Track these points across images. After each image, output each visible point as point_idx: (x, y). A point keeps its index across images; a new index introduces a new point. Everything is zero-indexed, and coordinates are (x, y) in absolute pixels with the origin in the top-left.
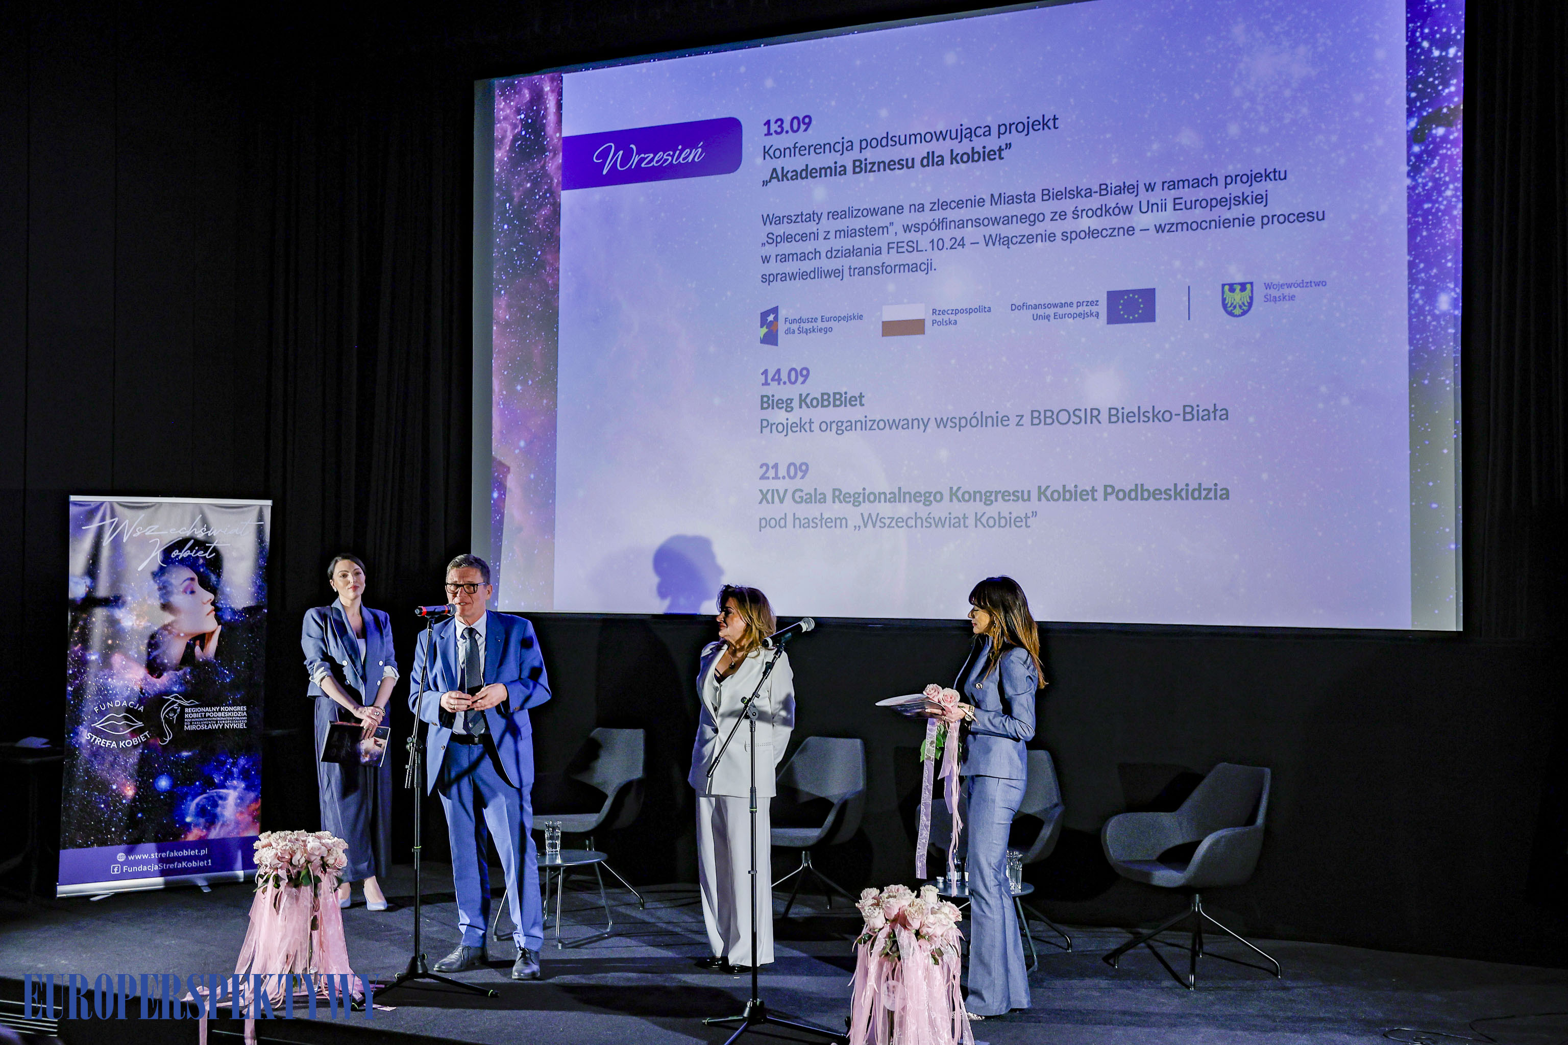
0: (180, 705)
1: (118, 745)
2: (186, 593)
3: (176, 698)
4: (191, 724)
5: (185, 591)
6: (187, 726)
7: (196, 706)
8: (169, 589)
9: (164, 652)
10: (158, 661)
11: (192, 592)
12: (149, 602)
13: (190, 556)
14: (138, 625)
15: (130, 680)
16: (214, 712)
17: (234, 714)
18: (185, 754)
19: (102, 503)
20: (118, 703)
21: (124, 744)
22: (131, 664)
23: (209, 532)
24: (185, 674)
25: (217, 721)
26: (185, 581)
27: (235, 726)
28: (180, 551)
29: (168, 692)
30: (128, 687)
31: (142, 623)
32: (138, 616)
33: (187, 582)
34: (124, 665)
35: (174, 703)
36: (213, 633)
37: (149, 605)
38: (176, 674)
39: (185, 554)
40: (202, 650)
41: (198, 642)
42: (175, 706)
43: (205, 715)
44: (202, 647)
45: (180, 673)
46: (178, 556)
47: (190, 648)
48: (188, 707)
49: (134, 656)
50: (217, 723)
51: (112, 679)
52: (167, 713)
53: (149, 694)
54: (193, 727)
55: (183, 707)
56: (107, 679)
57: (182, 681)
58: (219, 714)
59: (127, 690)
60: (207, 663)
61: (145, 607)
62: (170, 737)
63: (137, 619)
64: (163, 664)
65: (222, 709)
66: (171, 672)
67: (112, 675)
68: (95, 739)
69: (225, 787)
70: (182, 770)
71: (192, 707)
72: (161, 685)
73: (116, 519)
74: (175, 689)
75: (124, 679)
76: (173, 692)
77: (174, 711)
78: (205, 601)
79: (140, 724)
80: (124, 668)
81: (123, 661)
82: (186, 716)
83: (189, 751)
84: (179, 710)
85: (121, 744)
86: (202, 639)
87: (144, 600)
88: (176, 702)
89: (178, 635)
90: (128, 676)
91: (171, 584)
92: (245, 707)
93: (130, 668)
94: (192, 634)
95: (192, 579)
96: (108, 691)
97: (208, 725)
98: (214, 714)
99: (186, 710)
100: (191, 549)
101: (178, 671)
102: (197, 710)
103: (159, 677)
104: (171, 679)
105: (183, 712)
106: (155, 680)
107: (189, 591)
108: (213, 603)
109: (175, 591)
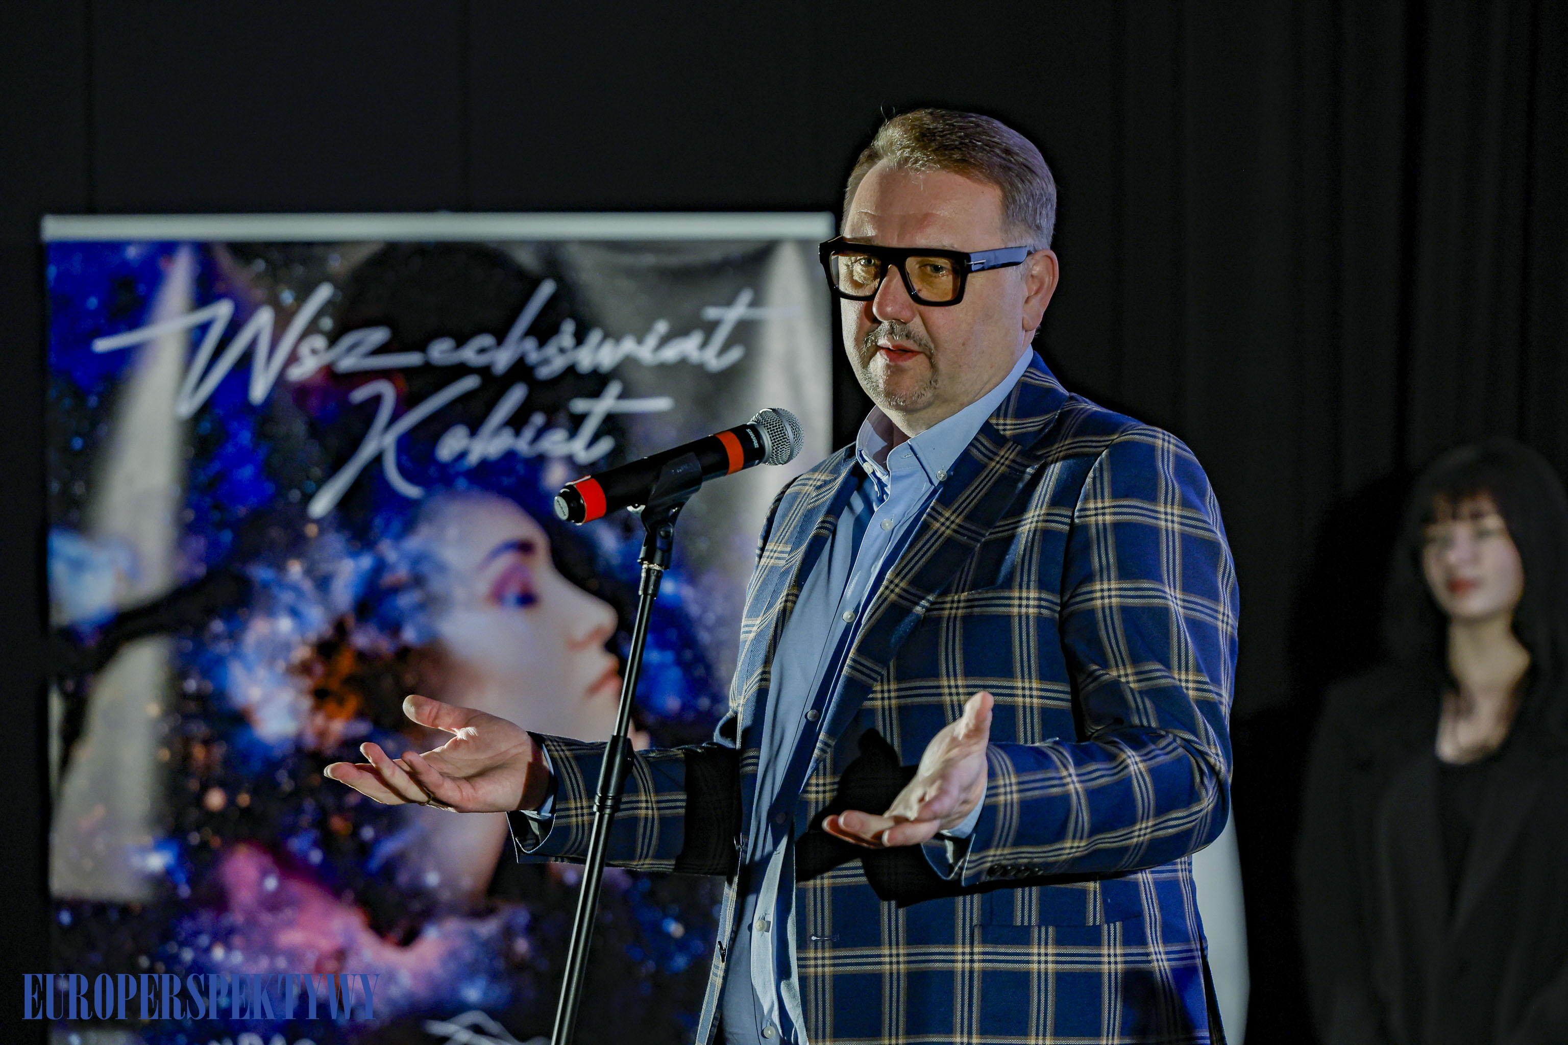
2: (503, 600)
3: (476, 1031)
5: (497, 595)
8: (436, 584)
9: (424, 844)
10: (403, 878)
11: (527, 599)
12: (360, 641)
13: (510, 456)
14: (322, 734)
15: (293, 955)
19: (167, 248)
22: (297, 888)
23: (583, 351)
24: (508, 933)
26: (496, 553)
28: (474, 431)
29: (444, 1007)
33: (506, 561)
34: (276, 894)
37: (362, 656)
38: (472, 936)
39: (490, 445)
45: (488, 928)
46: (462, 455)
49: (304, 860)
51: (229, 948)
56: (208, 950)
57: (492, 960)
61: (345, 664)
64: (418, 891)
66: (453, 925)
72: (415, 974)
73: (223, 311)
74: (472, 994)
75: (270, 950)
76: (464, 1006)
78: (581, 631)
80: (273, 903)
81: (264, 874)
90: (291, 938)
91: (442, 568)
93: (293, 903)
95: (524, 548)
100: (517, 422)
101: (480, 920)
103: (408, 939)
104: (453, 955)
106: (390, 951)
107: (512, 591)
108: (613, 646)
109: (459, 593)
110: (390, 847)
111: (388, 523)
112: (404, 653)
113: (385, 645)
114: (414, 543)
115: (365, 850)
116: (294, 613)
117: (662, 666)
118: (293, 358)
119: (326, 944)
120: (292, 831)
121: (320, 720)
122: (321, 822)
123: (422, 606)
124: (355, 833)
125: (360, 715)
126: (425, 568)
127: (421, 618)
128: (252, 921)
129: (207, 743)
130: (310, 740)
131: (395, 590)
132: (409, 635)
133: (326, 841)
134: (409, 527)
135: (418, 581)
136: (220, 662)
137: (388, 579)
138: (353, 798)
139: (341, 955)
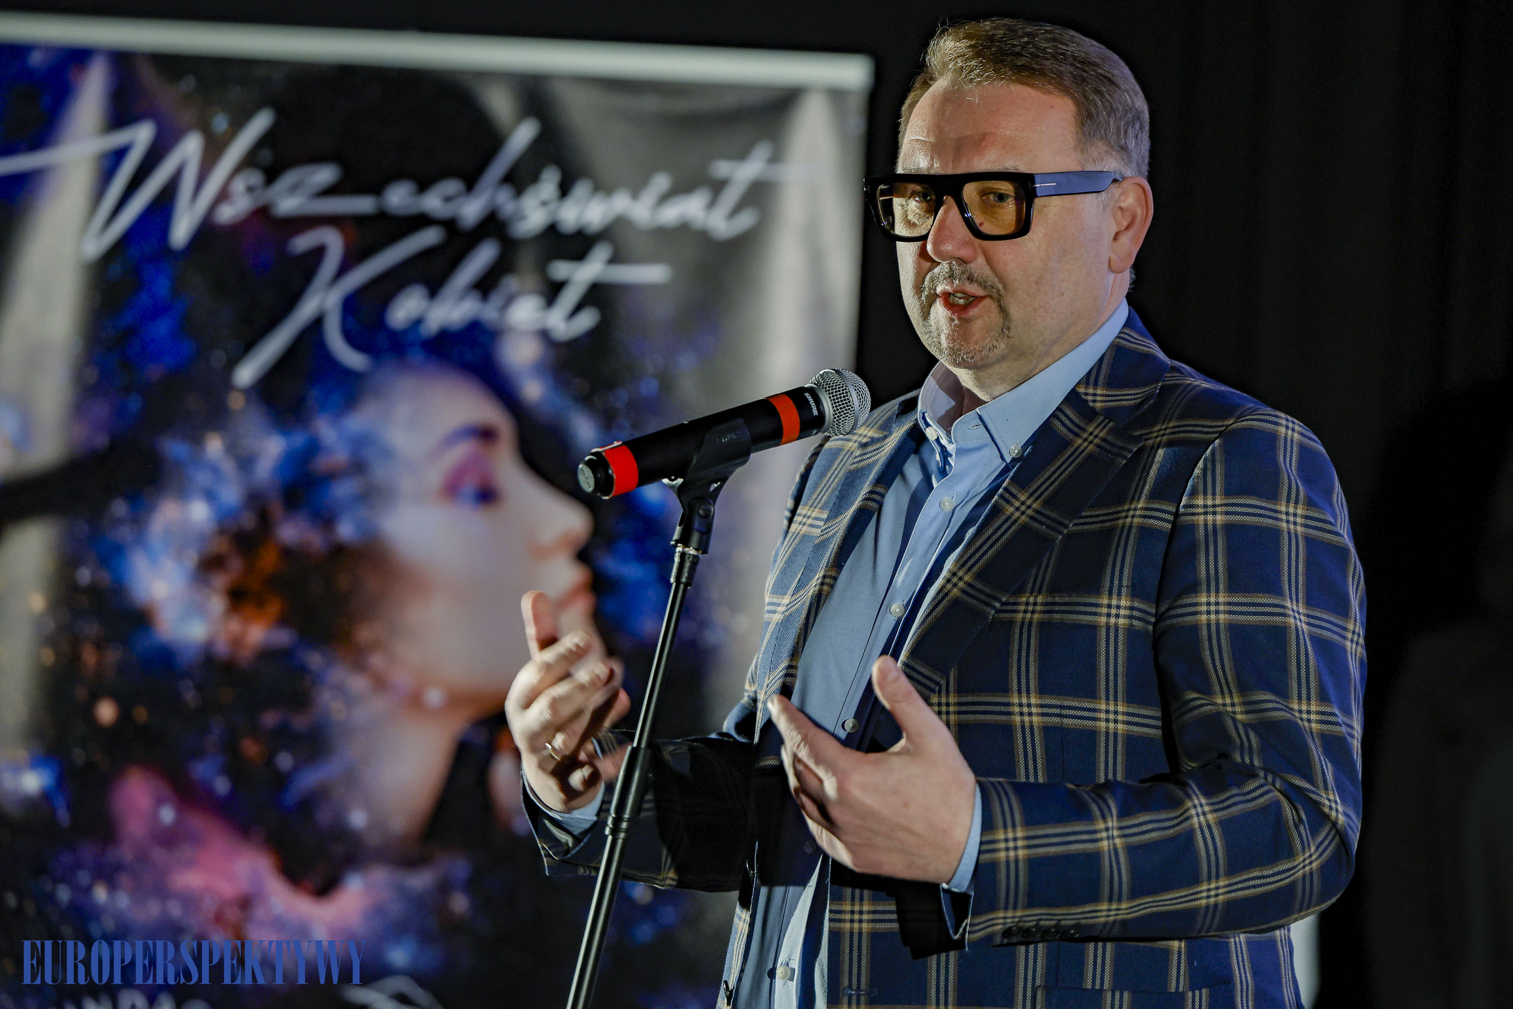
2: (459, 495)
3: (401, 998)
5: (454, 490)
8: (380, 473)
9: (351, 778)
10: (324, 816)
11: (487, 495)
14: (237, 642)
15: (189, 901)
19: (78, 56)
22: (198, 822)
23: (568, 206)
24: (444, 888)
26: (453, 440)
28: (433, 293)
29: (364, 970)
30: (183, 933)
31: (256, 632)
33: (463, 450)
34: (173, 827)
37: (287, 553)
38: (402, 888)
39: (452, 312)
45: (424, 879)
46: (418, 322)
47: (470, 762)
49: (209, 792)
56: (88, 889)
57: (430, 921)
61: (268, 560)
64: (340, 832)
66: (379, 873)
72: (332, 930)
73: (142, 134)
74: (396, 957)
75: (162, 892)
76: (385, 971)
78: (548, 538)
81: (160, 803)
89: (419, 699)
91: (388, 454)
93: (192, 839)
94: (479, 698)
95: (486, 434)
100: (485, 286)
101: (414, 868)
103: (325, 892)
104: (378, 910)
106: (303, 907)
107: (469, 486)
108: (583, 556)
109: (406, 484)
110: (310, 778)
111: (326, 396)
112: (338, 551)
113: (316, 541)
114: (354, 423)
115: (282, 781)
116: (210, 496)
118: (224, 196)
119: (227, 889)
120: (197, 754)
121: (235, 625)
122: (232, 745)
123: (361, 498)
124: (270, 760)
125: (283, 621)
126: (367, 451)
127: (360, 512)
128: (143, 857)
129: (99, 646)
130: (222, 647)
131: (331, 476)
132: (346, 530)
133: (235, 768)
134: (351, 402)
135: (358, 467)
136: (120, 550)
137: (324, 463)
138: (270, 719)
139: (246, 903)
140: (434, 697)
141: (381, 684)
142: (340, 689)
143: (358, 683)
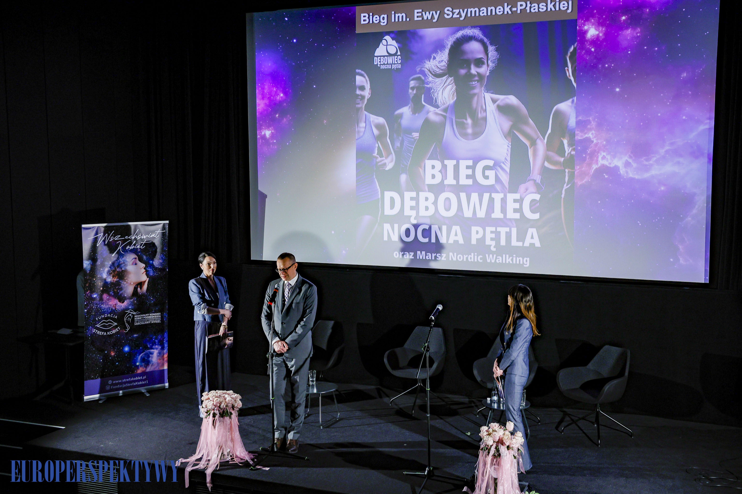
0: (132, 314)
1: (107, 334)
2: (133, 265)
3: (131, 311)
4: (137, 322)
5: (133, 264)
6: (136, 323)
7: (139, 314)
8: (126, 263)
9: (125, 292)
10: (122, 296)
11: (136, 264)
12: (118, 270)
13: (134, 248)
15: (110, 305)
16: (147, 316)
17: (155, 317)
18: (135, 335)
20: (106, 315)
21: (110, 333)
22: (111, 298)
23: (142, 237)
24: (134, 301)
25: (148, 320)
26: (132, 259)
27: (156, 322)
28: (130, 246)
29: (127, 309)
30: (110, 308)
31: (115, 280)
32: (113, 276)
33: (133, 260)
35: (130, 313)
36: (145, 281)
37: (118, 271)
38: (130, 301)
39: (132, 247)
40: (141, 289)
41: (139, 286)
42: (130, 315)
43: (143, 318)
44: (141, 288)
46: (129, 249)
47: (135, 289)
48: (136, 315)
49: (112, 295)
50: (148, 321)
51: (103, 305)
52: (127, 318)
53: (119, 310)
54: (138, 324)
55: (134, 315)
56: (101, 305)
57: (132, 304)
58: (149, 317)
59: (110, 309)
60: (143, 295)
61: (116, 272)
62: (128, 328)
63: (113, 278)
64: (124, 297)
65: (150, 315)
66: (128, 300)
67: (104, 303)
68: (97, 332)
69: (152, 349)
70: (134, 342)
71: (137, 315)
72: (124, 306)
73: (102, 234)
74: (130, 308)
75: (108, 305)
76: (129, 309)
77: (130, 317)
78: (141, 267)
79: (116, 324)
80: (108, 300)
81: (107, 296)
82: (135, 319)
83: (137, 334)
84: (132, 317)
85: (108, 333)
86: (141, 284)
87: (115, 269)
88: (131, 313)
89: (131, 284)
90: (111, 303)
91: (127, 261)
92: (160, 313)
93: (111, 299)
94: (136, 283)
95: (136, 258)
96: (102, 310)
97: (144, 322)
98: (147, 317)
99: (135, 316)
100: (135, 245)
101: (131, 299)
102: (139, 316)
103: (123, 303)
104: (128, 303)
105: (134, 317)
106: (121, 304)
107: (134, 264)
108: (145, 269)
109: (129, 264)
110: (121, 292)
111: (121, 257)
112: (123, 270)
113: (120, 270)
114: (123, 259)
115: (118, 293)
117: (150, 270)
118: (110, 239)
119: (114, 304)
120: (110, 291)
121: (113, 279)
122: (114, 290)
123: (124, 266)
124: (117, 291)
125: (117, 278)
126: (125, 261)
127: (124, 267)
128: (106, 302)
129: (100, 282)
130: (112, 281)
131: (121, 264)
132: (123, 269)
133: (114, 292)
134: (123, 257)
135: (124, 263)
136: (102, 273)
137: (121, 263)
138: (117, 287)
139: (116, 304)
140: (132, 283)
141: (127, 283)
142: (123, 284)
143: (125, 283)
